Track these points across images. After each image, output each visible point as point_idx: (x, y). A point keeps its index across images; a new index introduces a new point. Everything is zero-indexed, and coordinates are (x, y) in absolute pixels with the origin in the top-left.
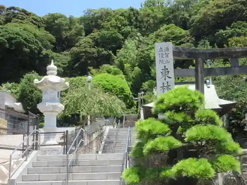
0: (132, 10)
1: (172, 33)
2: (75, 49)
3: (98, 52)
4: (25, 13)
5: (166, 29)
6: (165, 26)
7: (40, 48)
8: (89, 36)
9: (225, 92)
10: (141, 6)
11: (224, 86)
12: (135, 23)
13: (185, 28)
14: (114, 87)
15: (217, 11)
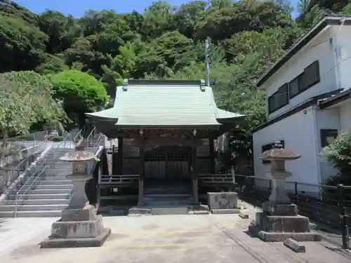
0: (135, 13)
1: (175, 40)
2: (70, 50)
3: (96, 55)
4: (16, 7)
5: (169, 36)
6: (169, 33)
7: (28, 46)
8: (87, 37)
9: (226, 101)
10: (145, 10)
11: (225, 93)
12: (138, 28)
13: (189, 36)
14: (81, 88)
15: (222, 18)
